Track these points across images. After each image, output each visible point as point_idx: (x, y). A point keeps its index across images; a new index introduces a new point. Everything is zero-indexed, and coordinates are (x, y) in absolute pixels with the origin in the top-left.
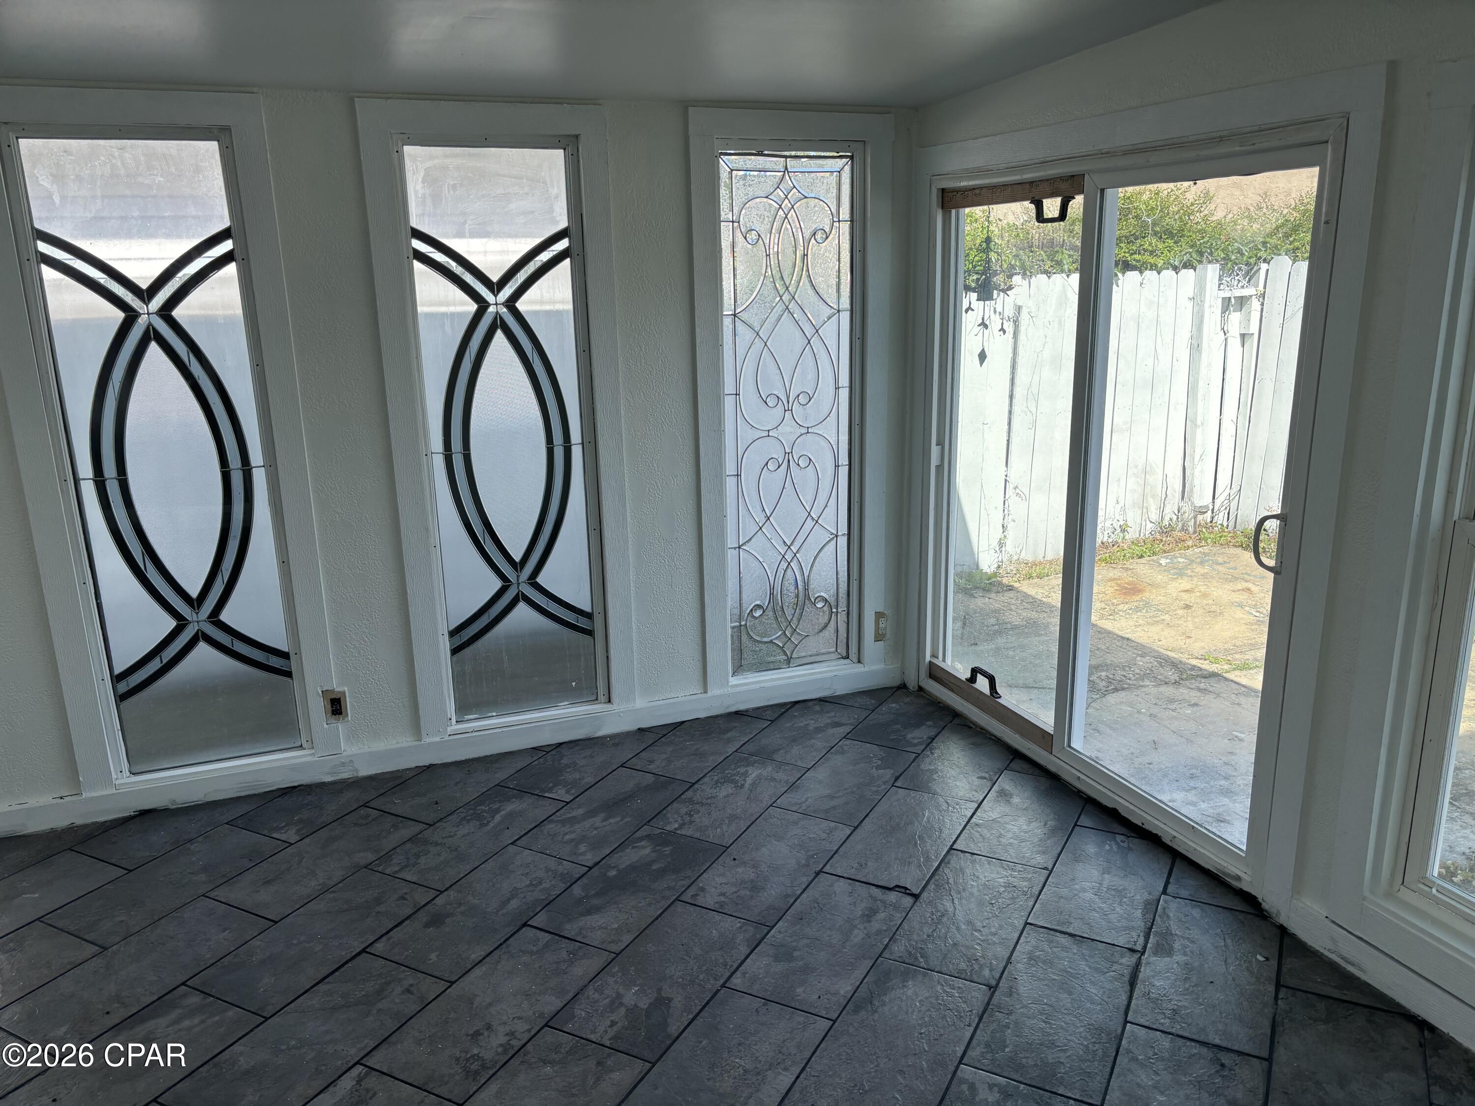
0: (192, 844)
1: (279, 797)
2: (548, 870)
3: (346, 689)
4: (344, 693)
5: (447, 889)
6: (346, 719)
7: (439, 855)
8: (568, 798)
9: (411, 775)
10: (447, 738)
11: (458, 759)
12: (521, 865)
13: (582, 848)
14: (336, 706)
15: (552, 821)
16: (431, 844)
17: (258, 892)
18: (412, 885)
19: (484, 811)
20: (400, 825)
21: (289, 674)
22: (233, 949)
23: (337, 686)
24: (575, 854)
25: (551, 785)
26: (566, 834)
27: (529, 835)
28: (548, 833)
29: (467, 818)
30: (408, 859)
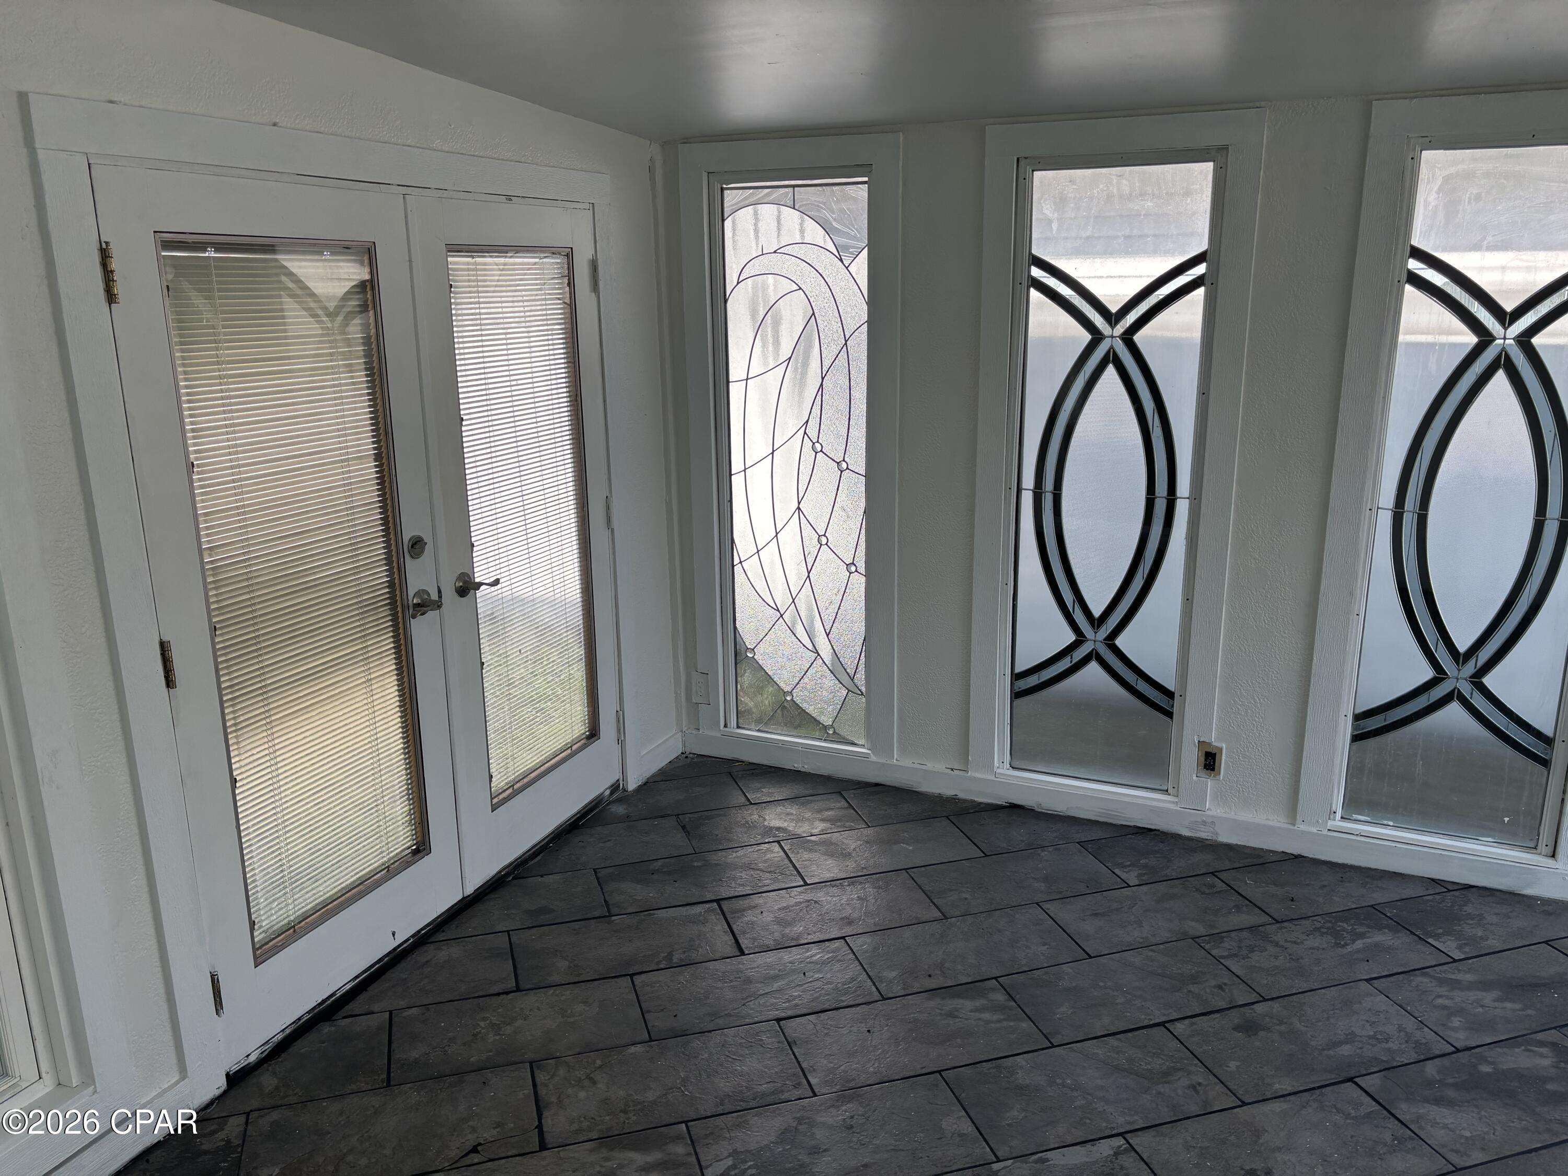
0: (1042, 851)
1: (1133, 834)
2: (1401, 1029)
3: (1224, 745)
4: (1221, 750)
5: (1272, 999)
6: (1218, 777)
7: (1276, 957)
8: (1457, 955)
9: (1274, 859)
10: (1325, 832)
11: (1334, 860)
12: (1370, 1010)
13: (1456, 1022)
14: (1210, 761)
15: (1427, 975)
16: (1271, 942)
17: (1084, 920)
18: (1235, 979)
19: (1344, 930)
20: (1244, 909)
21: (1170, 715)
22: (1046, 965)
23: (1214, 739)
24: (1443, 1025)
25: (1441, 931)
26: (1440, 996)
27: (1392, 979)
28: (1417, 986)
29: (1322, 930)
30: (1240, 947)
